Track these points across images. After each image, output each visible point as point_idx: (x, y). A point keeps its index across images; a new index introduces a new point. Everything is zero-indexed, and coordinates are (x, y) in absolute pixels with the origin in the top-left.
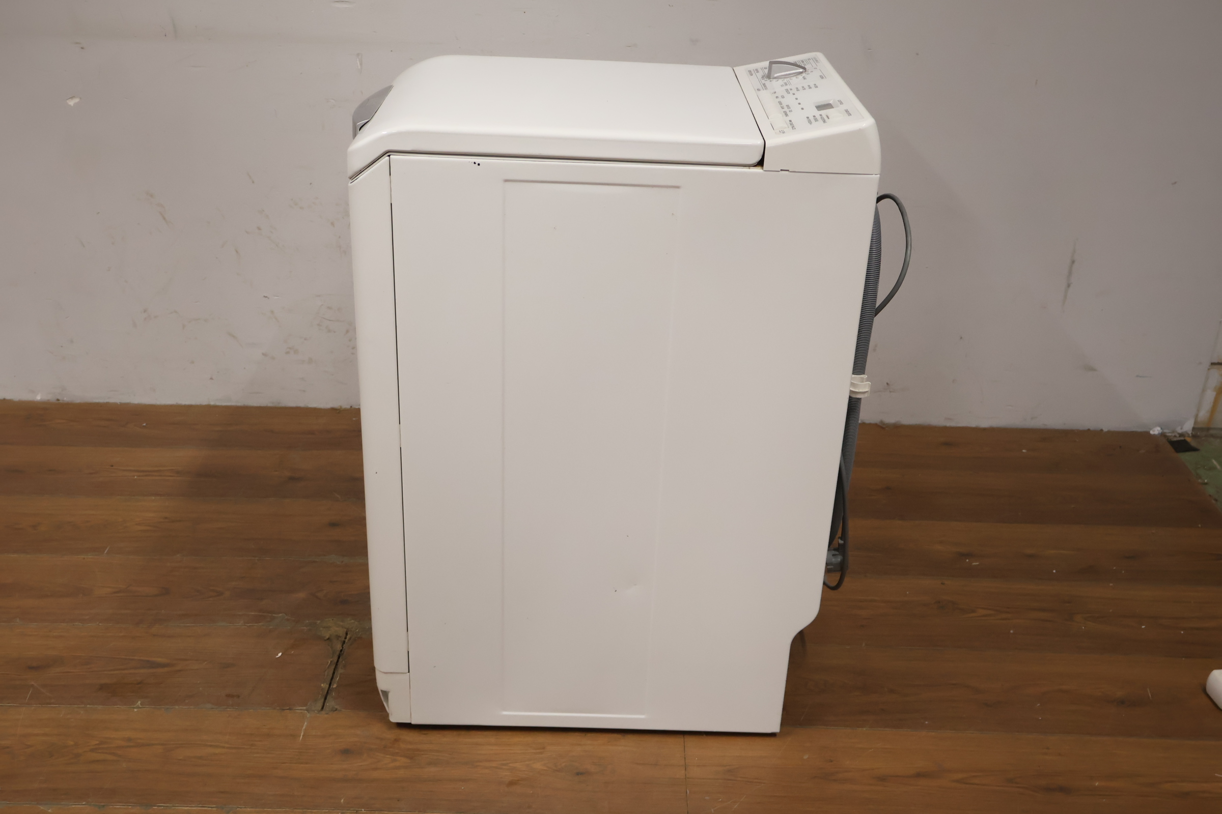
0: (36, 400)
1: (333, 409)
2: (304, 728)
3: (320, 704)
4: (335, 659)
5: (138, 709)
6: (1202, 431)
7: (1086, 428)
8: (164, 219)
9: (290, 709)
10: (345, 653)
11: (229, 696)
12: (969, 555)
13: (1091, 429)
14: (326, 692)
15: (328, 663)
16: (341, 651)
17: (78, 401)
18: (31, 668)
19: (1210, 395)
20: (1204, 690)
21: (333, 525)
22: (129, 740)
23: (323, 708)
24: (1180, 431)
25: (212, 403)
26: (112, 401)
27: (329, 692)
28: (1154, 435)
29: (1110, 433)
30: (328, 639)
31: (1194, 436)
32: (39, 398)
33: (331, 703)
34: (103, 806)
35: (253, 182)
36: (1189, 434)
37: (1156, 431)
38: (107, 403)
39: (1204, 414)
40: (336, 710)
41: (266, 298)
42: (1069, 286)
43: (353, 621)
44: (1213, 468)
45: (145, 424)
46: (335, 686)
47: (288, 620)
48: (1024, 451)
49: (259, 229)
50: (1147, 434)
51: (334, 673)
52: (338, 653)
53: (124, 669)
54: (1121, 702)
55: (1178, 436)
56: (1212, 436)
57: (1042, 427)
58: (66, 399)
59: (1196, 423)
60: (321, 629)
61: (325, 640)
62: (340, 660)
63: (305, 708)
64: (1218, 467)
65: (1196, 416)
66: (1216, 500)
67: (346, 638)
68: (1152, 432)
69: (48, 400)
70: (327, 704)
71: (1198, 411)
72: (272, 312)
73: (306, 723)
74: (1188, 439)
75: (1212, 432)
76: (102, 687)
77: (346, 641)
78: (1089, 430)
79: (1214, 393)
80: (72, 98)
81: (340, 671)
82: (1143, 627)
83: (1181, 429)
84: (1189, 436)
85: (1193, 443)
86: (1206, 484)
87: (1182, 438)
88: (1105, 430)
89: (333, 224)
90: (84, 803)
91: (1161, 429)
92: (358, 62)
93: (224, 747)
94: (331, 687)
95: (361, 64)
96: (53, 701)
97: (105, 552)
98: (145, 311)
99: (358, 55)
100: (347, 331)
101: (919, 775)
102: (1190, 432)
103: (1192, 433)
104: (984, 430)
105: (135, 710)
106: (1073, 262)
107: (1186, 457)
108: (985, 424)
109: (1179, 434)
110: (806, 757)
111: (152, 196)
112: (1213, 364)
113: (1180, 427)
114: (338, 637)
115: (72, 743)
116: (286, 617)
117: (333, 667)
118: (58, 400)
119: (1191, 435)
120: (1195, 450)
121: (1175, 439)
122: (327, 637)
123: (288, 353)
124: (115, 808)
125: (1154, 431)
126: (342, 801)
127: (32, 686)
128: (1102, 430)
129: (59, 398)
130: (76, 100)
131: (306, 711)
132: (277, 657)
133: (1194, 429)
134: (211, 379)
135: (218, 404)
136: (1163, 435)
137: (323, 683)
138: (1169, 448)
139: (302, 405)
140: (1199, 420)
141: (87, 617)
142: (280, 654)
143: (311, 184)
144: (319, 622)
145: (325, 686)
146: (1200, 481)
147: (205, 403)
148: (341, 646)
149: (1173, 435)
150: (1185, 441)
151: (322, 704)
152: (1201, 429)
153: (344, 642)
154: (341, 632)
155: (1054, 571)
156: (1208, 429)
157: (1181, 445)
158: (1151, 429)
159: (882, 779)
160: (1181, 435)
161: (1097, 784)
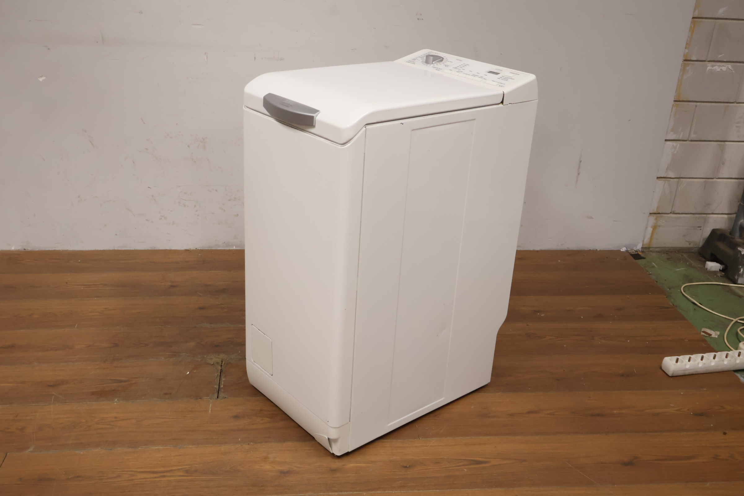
0: (11, 250)
1: (187, 251)
2: (210, 407)
3: (216, 395)
4: (219, 374)
5: (116, 402)
6: (646, 249)
7: (589, 249)
8: (92, 144)
9: (200, 399)
10: (224, 371)
11: (165, 394)
12: (538, 312)
13: (591, 249)
14: (218, 390)
15: (216, 376)
16: (221, 370)
17: (37, 250)
18: (50, 386)
19: (650, 230)
20: (661, 368)
21: (201, 308)
22: (116, 418)
23: (218, 397)
24: (635, 249)
25: (116, 249)
26: (57, 249)
27: (220, 389)
28: (623, 251)
29: (601, 251)
30: (213, 364)
31: (642, 252)
32: (13, 248)
33: (222, 395)
34: (111, 449)
35: (144, 123)
36: (640, 251)
37: (624, 249)
38: (54, 250)
39: (647, 240)
40: (226, 397)
41: (149, 188)
42: (579, 174)
43: (224, 355)
44: (654, 267)
45: (80, 261)
46: (222, 386)
47: (188, 356)
48: (559, 261)
49: (147, 149)
50: (619, 251)
51: (220, 381)
52: (220, 371)
53: (103, 384)
54: (622, 375)
55: (634, 252)
56: (651, 251)
57: (567, 249)
58: (29, 249)
59: (643, 245)
60: (208, 360)
61: (212, 365)
62: (222, 374)
63: (208, 397)
64: (656, 266)
65: (643, 241)
66: (657, 282)
67: (222, 364)
68: (622, 250)
69: (19, 250)
70: (220, 395)
71: (644, 238)
72: (152, 196)
73: (211, 405)
74: (640, 253)
75: (651, 249)
76: (93, 393)
77: (223, 365)
78: (590, 250)
79: (652, 229)
80: (41, 77)
81: (223, 379)
82: (628, 341)
83: (636, 248)
84: (640, 252)
85: (643, 255)
86: (651, 274)
87: (637, 253)
88: (598, 250)
89: (189, 146)
90: (100, 448)
91: (626, 248)
92: (205, 57)
93: (169, 418)
94: (220, 387)
95: (207, 58)
96: (67, 401)
97: (76, 327)
98: (79, 197)
99: (205, 53)
100: (195, 206)
101: (529, 412)
102: (640, 250)
103: (641, 250)
104: (537, 251)
105: (115, 403)
106: (581, 161)
107: (640, 262)
108: (538, 248)
109: (635, 251)
110: (472, 407)
111: (85, 132)
112: (650, 214)
113: (635, 247)
114: (218, 363)
115: (84, 421)
116: (187, 355)
117: (219, 378)
118: (25, 249)
119: (641, 251)
120: (644, 258)
121: (633, 253)
122: (212, 363)
123: (161, 219)
124: (118, 450)
125: (623, 249)
126: (239, 439)
127: (53, 395)
128: (597, 250)
129: (25, 248)
130: (44, 78)
131: (209, 399)
132: (187, 374)
133: (642, 247)
134: (116, 235)
135: (120, 249)
136: (627, 251)
137: (215, 385)
138: (631, 258)
139: (168, 248)
140: (645, 243)
141: (75, 360)
142: (188, 373)
143: (177, 124)
144: (205, 356)
145: (217, 387)
146: (648, 273)
147: (112, 248)
148: (220, 367)
149: (632, 251)
150: (638, 254)
151: (217, 395)
152: (646, 248)
153: (222, 366)
154: (219, 361)
155: (582, 317)
156: (649, 248)
157: (636, 256)
158: (621, 249)
159: (512, 415)
160: (636, 251)
161: (615, 412)
